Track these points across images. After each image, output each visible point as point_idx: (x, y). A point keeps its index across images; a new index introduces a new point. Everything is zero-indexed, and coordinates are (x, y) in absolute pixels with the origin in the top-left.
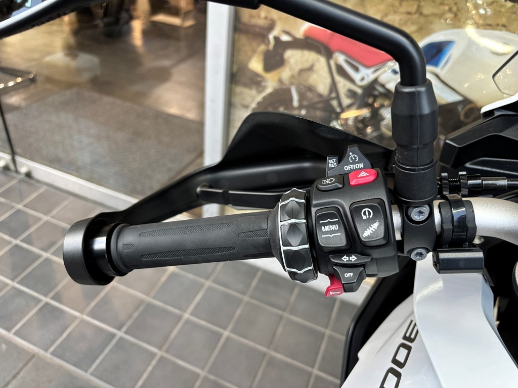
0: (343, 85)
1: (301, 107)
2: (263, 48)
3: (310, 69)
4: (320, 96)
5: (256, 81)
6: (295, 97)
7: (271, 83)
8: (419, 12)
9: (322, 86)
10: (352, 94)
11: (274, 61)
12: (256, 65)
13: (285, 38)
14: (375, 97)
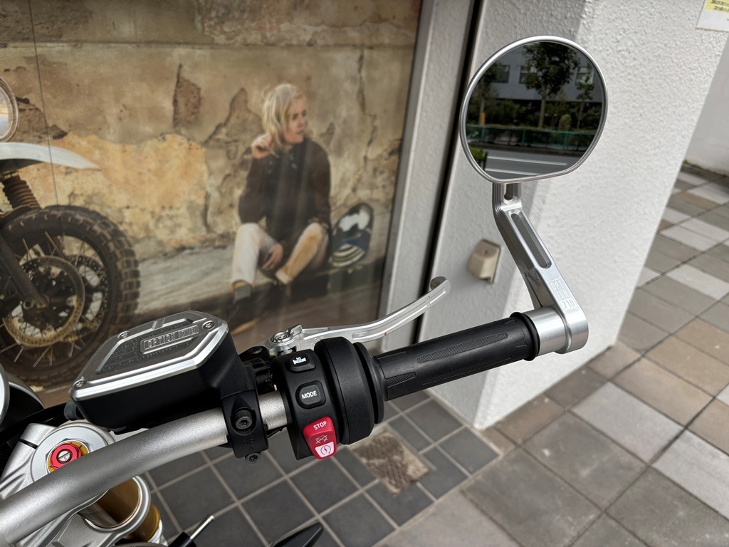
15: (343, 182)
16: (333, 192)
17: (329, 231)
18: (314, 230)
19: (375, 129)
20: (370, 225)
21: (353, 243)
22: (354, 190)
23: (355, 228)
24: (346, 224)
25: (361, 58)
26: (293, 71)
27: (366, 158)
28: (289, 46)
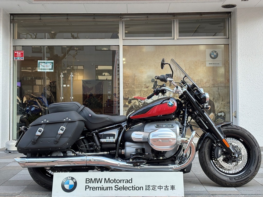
0: (140, 103)
1: (135, 108)
2: (128, 101)
3: (135, 102)
4: (138, 106)
5: (127, 106)
6: (134, 107)
7: (130, 106)
8: (147, 92)
9: (138, 104)
10: (142, 104)
11: (130, 102)
12: (127, 104)
13: (131, 99)
14: (145, 104)
15: (217, 107)
16: (215, 108)
17: (215, 115)
18: (212, 114)
19: (223, 99)
20: (225, 115)
21: (222, 118)
22: (220, 108)
23: (221, 115)
24: (219, 114)
25: (218, 88)
26: (206, 90)
27: (221, 103)
28: (205, 87)
